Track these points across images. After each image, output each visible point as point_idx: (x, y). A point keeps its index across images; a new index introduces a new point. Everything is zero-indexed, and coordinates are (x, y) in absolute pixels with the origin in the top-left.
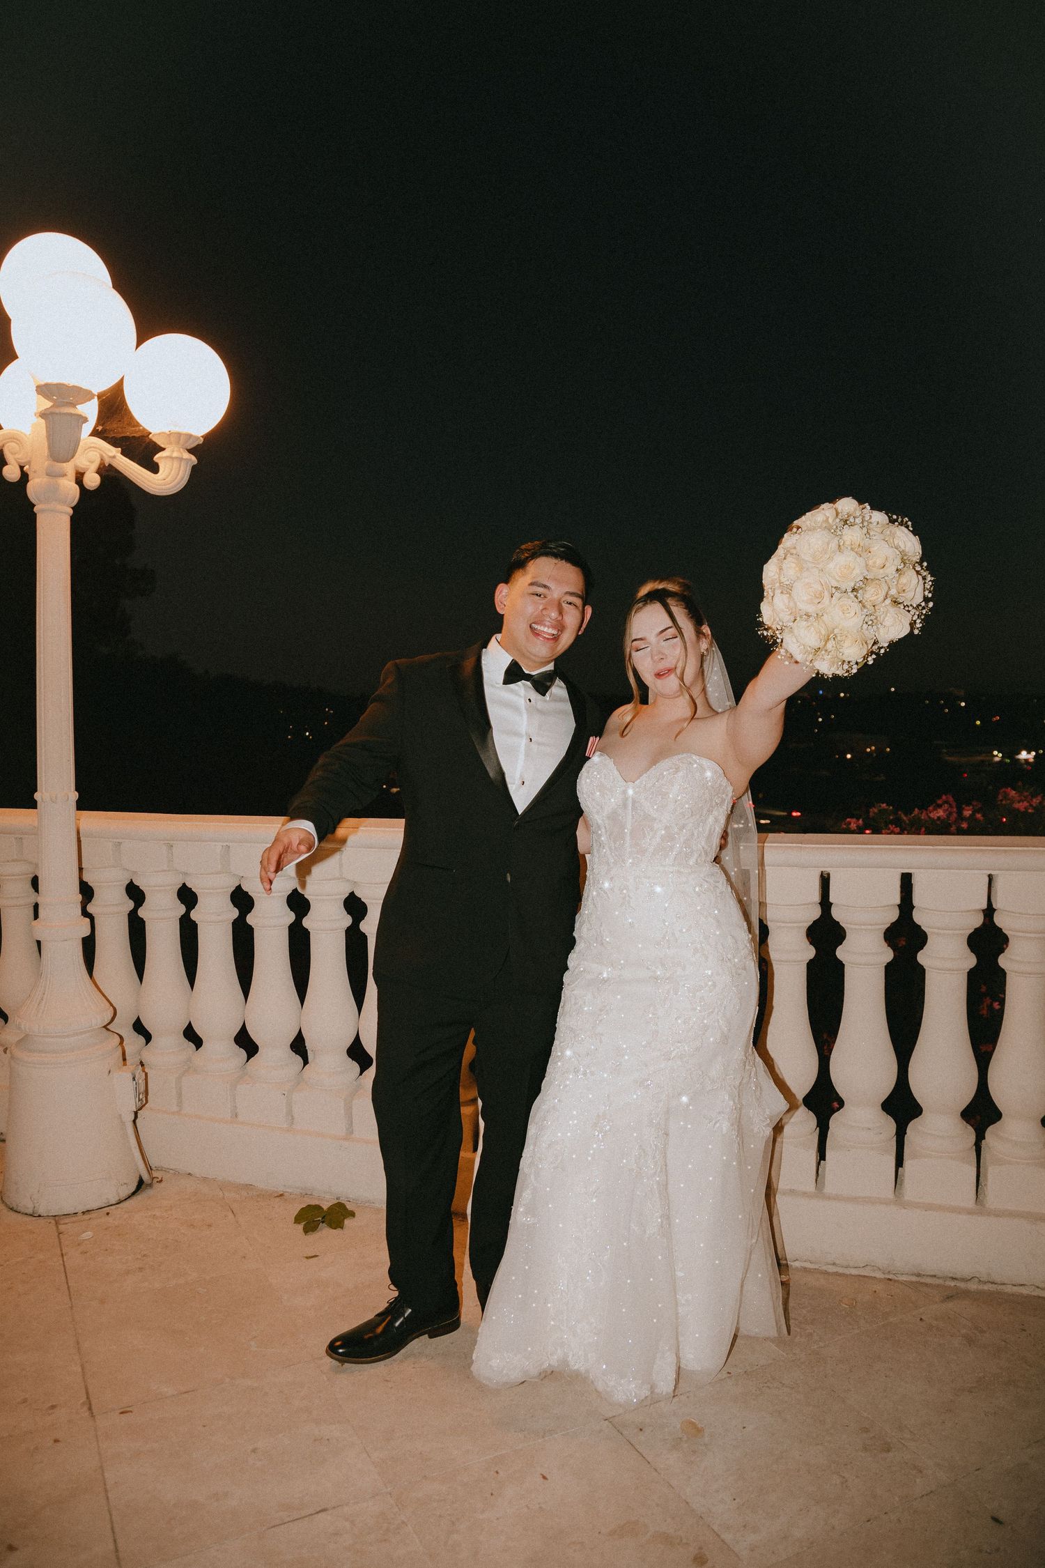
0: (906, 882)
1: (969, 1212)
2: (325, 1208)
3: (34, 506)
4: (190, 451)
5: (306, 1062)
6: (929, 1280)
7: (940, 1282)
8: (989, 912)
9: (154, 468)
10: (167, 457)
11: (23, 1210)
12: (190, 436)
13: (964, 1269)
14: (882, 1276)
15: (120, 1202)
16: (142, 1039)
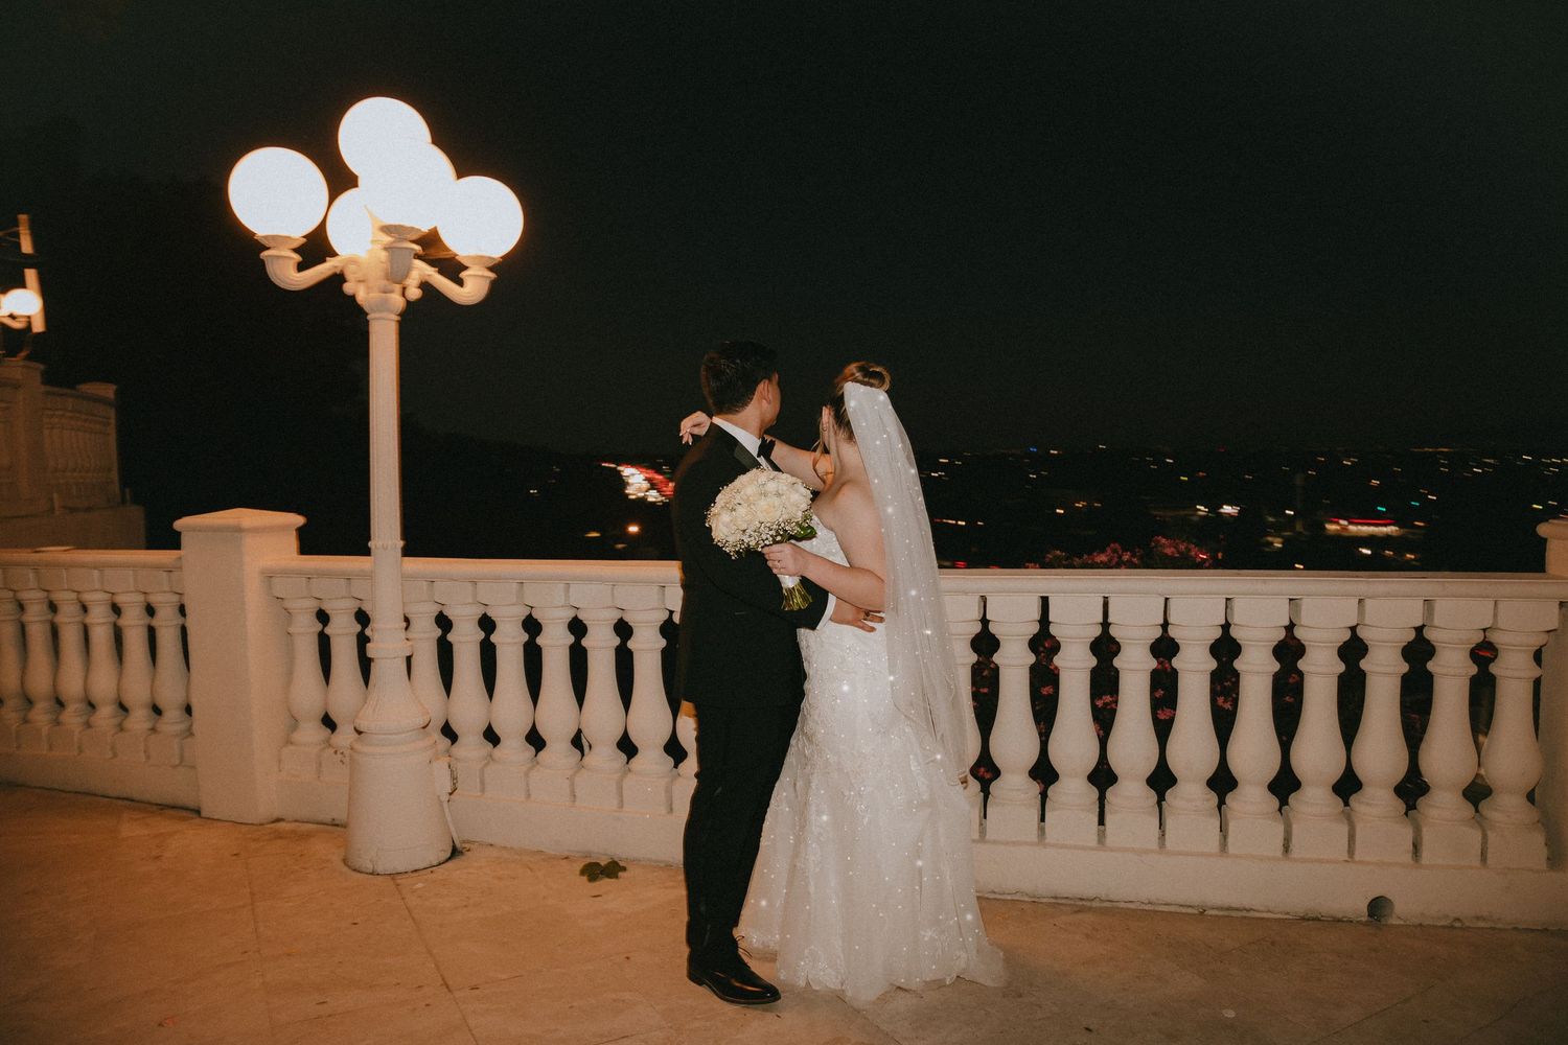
0: (1045, 601)
1: (1092, 849)
2: (603, 864)
3: (367, 314)
4: (491, 269)
5: (583, 755)
6: (1063, 901)
7: (1069, 902)
8: (1106, 624)
9: (460, 283)
10: (470, 275)
11: (364, 870)
12: (490, 258)
13: (1090, 893)
14: (1030, 900)
15: (440, 864)
16: (448, 741)
